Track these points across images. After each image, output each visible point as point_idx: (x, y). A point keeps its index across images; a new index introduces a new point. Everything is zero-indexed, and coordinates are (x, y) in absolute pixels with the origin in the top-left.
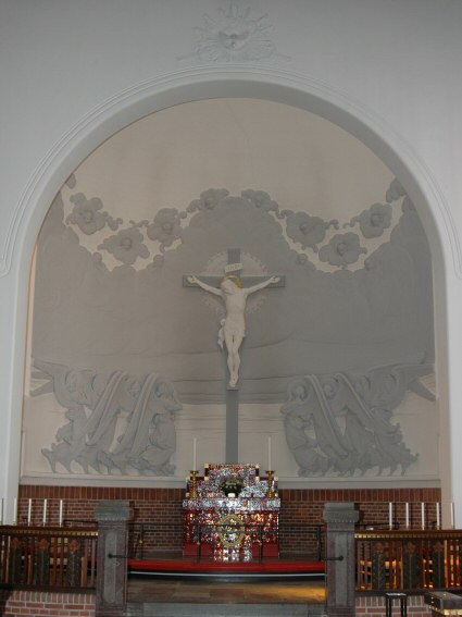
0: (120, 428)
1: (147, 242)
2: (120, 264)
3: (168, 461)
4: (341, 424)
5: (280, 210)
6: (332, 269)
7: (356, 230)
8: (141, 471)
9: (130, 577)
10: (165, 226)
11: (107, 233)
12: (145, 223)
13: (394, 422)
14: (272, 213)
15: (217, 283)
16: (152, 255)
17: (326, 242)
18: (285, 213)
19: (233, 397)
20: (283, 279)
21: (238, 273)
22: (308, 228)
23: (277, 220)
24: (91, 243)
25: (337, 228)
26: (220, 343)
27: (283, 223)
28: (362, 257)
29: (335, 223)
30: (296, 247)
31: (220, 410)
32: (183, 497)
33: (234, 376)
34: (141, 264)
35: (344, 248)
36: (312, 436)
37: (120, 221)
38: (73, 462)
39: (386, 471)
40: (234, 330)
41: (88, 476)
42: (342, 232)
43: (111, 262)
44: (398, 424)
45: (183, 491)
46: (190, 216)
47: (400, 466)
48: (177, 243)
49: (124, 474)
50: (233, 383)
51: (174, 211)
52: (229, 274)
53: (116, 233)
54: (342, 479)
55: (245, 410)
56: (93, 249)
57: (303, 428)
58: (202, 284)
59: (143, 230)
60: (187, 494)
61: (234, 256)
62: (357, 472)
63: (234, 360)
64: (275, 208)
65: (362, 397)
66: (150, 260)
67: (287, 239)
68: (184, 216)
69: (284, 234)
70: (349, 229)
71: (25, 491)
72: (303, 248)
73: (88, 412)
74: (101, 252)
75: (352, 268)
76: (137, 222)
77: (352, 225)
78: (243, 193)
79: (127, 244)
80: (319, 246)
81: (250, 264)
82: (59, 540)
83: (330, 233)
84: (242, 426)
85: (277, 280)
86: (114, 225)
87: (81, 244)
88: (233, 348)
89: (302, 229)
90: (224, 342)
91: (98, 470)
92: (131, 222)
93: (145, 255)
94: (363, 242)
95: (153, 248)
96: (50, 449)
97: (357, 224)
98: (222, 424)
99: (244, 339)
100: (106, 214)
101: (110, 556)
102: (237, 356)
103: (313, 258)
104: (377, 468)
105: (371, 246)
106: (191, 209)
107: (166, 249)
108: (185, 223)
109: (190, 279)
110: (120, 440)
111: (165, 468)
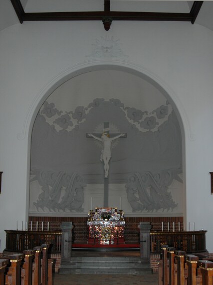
0: (63, 194)
1: (72, 120)
2: (62, 129)
3: (81, 207)
4: (148, 191)
5: (125, 106)
6: (146, 131)
7: (155, 115)
8: (71, 210)
9: (72, 250)
10: (79, 113)
11: (57, 116)
12: (71, 112)
13: (169, 191)
14: (122, 108)
15: (100, 136)
16: (74, 126)
17: (143, 120)
18: (127, 108)
19: (106, 181)
21: (108, 132)
22: (136, 114)
23: (123, 110)
24: (50, 121)
25: (147, 114)
26: (101, 160)
27: (126, 112)
28: (157, 126)
29: (146, 112)
30: (131, 121)
31: (102, 186)
32: (87, 220)
33: (107, 173)
34: (70, 129)
35: (150, 122)
37: (62, 112)
38: (45, 207)
39: (166, 210)
40: (106, 155)
41: (51, 213)
42: (149, 116)
43: (58, 128)
44: (170, 192)
45: (87, 218)
46: (89, 109)
47: (171, 208)
48: (84, 120)
49: (64, 211)
50: (106, 176)
51: (83, 107)
52: (105, 132)
53: (60, 117)
54: (149, 213)
55: (111, 186)
56: (51, 124)
57: (134, 194)
58: (94, 137)
59: (71, 115)
60: (89, 219)
61: (107, 125)
62: (155, 210)
63: (107, 167)
64: (123, 105)
65: (157, 182)
66: (74, 127)
67: (128, 118)
68: (87, 109)
69: (126, 116)
70: (152, 115)
72: (134, 122)
73: (50, 188)
74: (54, 124)
75: (153, 130)
76: (68, 112)
77: (153, 113)
78: (110, 100)
79: (64, 121)
80: (140, 121)
81: (112, 129)
82: (48, 236)
83: (145, 116)
84: (110, 192)
85: (124, 135)
86: (59, 113)
87: (47, 121)
88: (106, 162)
89: (133, 114)
90: (103, 160)
91: (54, 210)
92: (66, 112)
93: (72, 125)
94: (157, 120)
95: (75, 122)
96: (36, 202)
97: (155, 113)
98: (102, 192)
99: (110, 158)
100: (56, 109)
101: (66, 241)
102: (108, 165)
103: (138, 126)
104: (162, 209)
105: (161, 122)
106: (89, 106)
107: (80, 122)
108: (87, 112)
109: (89, 135)
110: (62, 198)
111: (80, 209)
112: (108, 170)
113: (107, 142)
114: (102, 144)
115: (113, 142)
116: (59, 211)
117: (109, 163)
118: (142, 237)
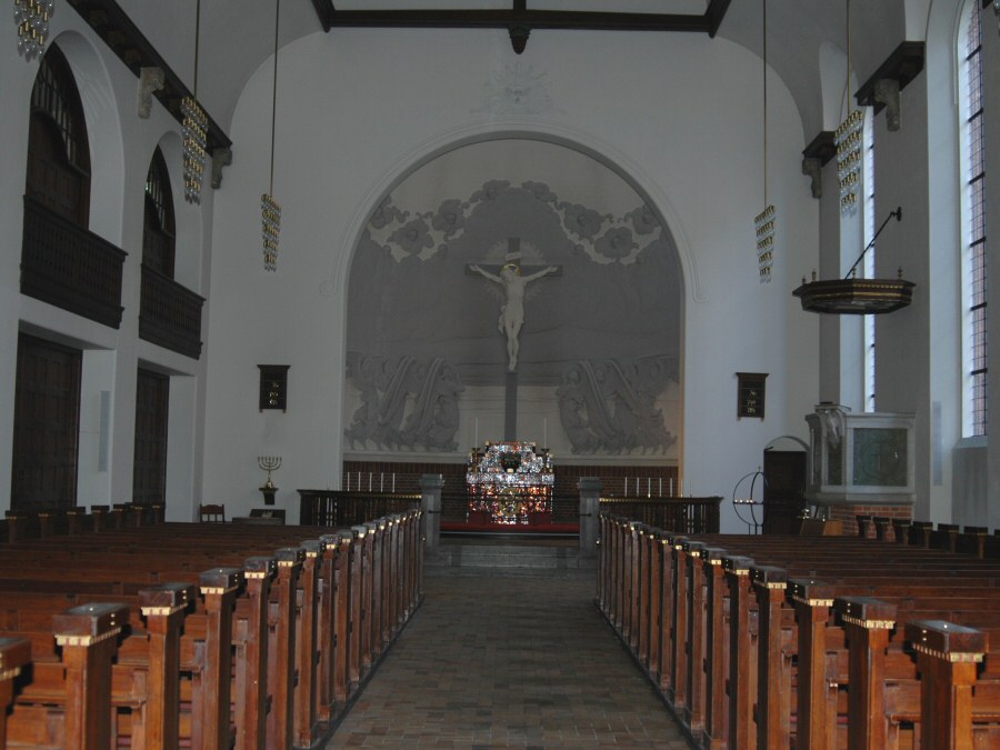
0: (409, 409)
1: (432, 232)
2: (406, 254)
3: (451, 439)
4: (611, 408)
5: (559, 202)
6: (607, 261)
7: (629, 225)
9: (442, 536)
10: (448, 216)
11: (396, 226)
12: (429, 214)
13: (657, 407)
14: (551, 204)
15: (497, 270)
16: (436, 245)
17: (601, 234)
18: (564, 205)
19: (512, 381)
20: (560, 267)
21: (517, 261)
22: (586, 220)
23: (555, 210)
24: (381, 237)
25: (612, 222)
26: (501, 328)
27: (561, 214)
28: (634, 252)
29: (610, 217)
30: (573, 238)
31: (500, 391)
32: (465, 472)
33: (513, 360)
34: (426, 254)
35: (618, 241)
36: (585, 417)
37: (407, 214)
38: (368, 440)
39: (649, 451)
40: (513, 317)
41: (382, 453)
42: (617, 226)
43: (398, 253)
44: (661, 410)
45: (466, 467)
46: (473, 206)
47: (661, 446)
48: (460, 233)
49: (413, 450)
50: (512, 367)
51: (458, 202)
52: (510, 262)
53: (403, 225)
54: (610, 457)
55: (523, 392)
56: (382, 244)
57: (576, 410)
58: (483, 272)
59: (428, 221)
60: (470, 469)
61: (514, 245)
62: (624, 451)
63: (513, 345)
64: (553, 198)
65: (630, 383)
66: (435, 250)
67: (565, 229)
68: (467, 206)
69: (562, 224)
70: (622, 224)
71: (350, 467)
72: (580, 239)
73: (380, 394)
74: (390, 244)
75: (625, 261)
76: (423, 213)
77: (626, 220)
78: (523, 184)
79: (413, 235)
80: (595, 237)
81: (529, 253)
82: (393, 502)
83: (606, 226)
84: (520, 407)
85: (555, 269)
86: (402, 218)
87: (373, 238)
88: (513, 334)
89: (579, 221)
90: (504, 328)
91: (390, 446)
92: (418, 214)
93: (431, 245)
94: (636, 238)
95: (438, 238)
96: (349, 429)
97: (631, 220)
98: (502, 404)
99: (523, 325)
100: (394, 207)
101: (430, 512)
102: (516, 342)
103: (589, 249)
104: (642, 447)
105: (644, 242)
106: (473, 199)
107: (450, 238)
108: (467, 213)
109: (472, 268)
110: (409, 419)
111: (450, 445)
112: (516, 352)
113: (516, 286)
114: (503, 289)
115: (529, 285)
116: (399, 448)
117: (519, 337)
118: (585, 505)
